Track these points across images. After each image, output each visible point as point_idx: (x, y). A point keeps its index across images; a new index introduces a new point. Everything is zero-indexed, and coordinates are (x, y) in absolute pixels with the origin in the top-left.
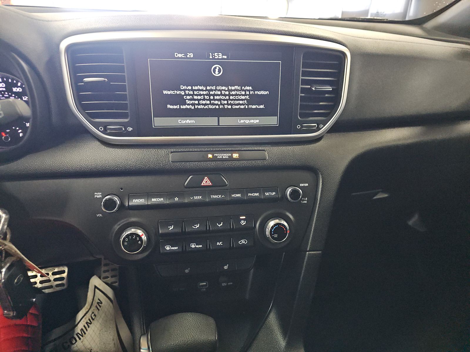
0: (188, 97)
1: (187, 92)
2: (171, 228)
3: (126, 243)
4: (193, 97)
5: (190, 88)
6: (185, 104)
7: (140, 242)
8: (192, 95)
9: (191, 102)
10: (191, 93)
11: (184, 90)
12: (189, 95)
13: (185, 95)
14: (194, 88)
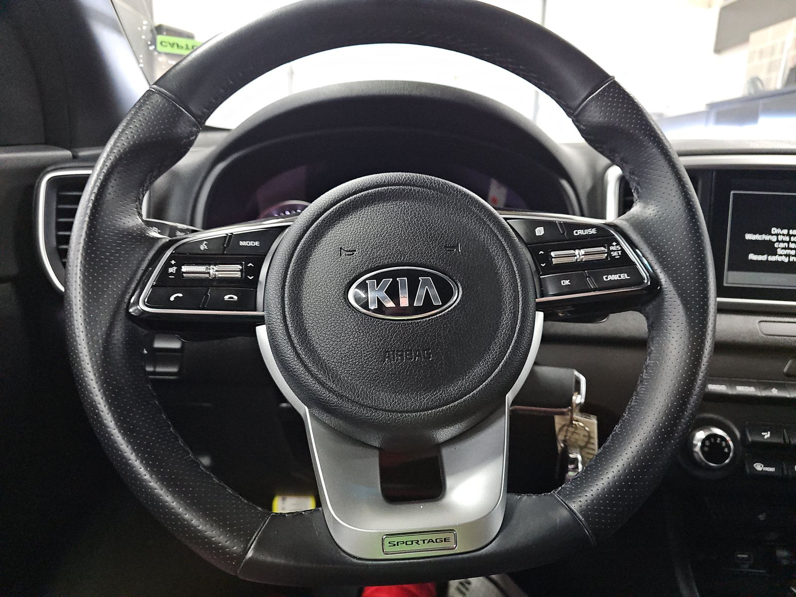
0: (782, 245)
1: (780, 238)
2: (767, 435)
3: (706, 449)
4: (789, 245)
5: (785, 231)
6: (775, 254)
7: (726, 450)
8: (788, 242)
9: (786, 252)
10: (787, 239)
11: (777, 235)
12: (783, 242)
13: (778, 241)
14: (791, 232)
